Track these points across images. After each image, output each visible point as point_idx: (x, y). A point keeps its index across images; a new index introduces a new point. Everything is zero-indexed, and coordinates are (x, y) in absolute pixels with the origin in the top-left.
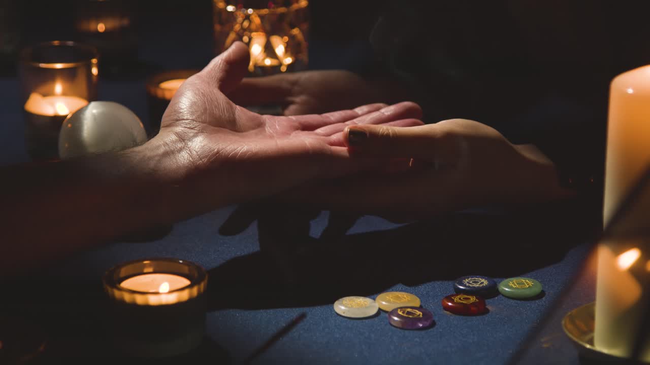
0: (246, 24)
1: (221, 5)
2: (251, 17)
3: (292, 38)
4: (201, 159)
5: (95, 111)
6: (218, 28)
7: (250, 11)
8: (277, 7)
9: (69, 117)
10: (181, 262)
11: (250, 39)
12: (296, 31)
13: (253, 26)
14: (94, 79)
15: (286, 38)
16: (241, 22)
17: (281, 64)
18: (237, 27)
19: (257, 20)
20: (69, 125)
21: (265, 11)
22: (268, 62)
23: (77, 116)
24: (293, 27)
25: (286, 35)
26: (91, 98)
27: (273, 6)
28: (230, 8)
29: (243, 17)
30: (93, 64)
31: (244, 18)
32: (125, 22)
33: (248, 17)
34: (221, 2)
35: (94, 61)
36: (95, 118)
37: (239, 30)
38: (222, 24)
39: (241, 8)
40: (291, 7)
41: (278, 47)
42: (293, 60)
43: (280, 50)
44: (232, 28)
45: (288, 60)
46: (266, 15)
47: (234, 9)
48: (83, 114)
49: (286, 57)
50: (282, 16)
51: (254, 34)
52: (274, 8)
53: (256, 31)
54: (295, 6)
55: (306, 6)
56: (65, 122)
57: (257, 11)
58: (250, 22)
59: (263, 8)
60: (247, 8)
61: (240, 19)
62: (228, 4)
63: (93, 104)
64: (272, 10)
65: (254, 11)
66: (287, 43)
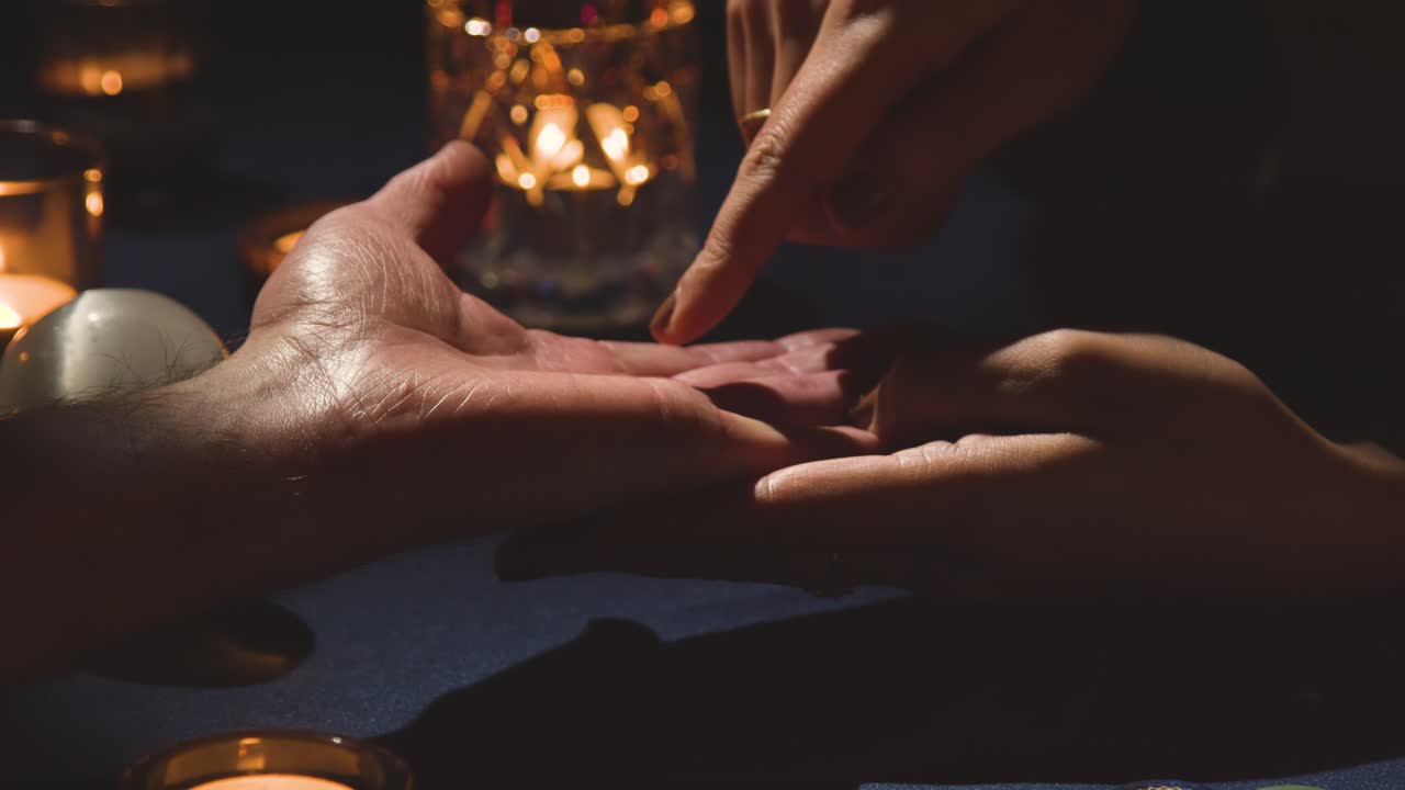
0: (520, 71)
1: (450, 18)
2: (533, 53)
3: (650, 109)
4: (362, 406)
5: (94, 317)
6: (440, 81)
7: (532, 35)
8: (609, 24)
9: (19, 335)
10: (337, 741)
11: (532, 113)
12: (661, 92)
13: (540, 78)
14: (93, 227)
15: (632, 112)
16: (503, 67)
17: (618, 185)
18: (496, 80)
19: (550, 61)
20: (23, 356)
21: (574, 35)
22: (582, 177)
23: (44, 331)
24: (652, 80)
25: (631, 103)
26: (83, 280)
27: (596, 19)
28: (476, 27)
29: (509, 52)
30: (91, 182)
31: (515, 54)
32: (181, 65)
33: (524, 52)
34: (449, 9)
35: (93, 175)
36: (95, 335)
37: (501, 88)
38: (452, 70)
39: (506, 26)
40: (647, 24)
41: (609, 135)
42: (650, 172)
43: (615, 143)
44: (481, 83)
45: (638, 174)
46: (576, 44)
47: (485, 29)
48: (63, 327)
49: (634, 165)
50: (621, 50)
51: (542, 101)
52: (597, 26)
53: (548, 91)
54: (658, 20)
55: (688, 20)
56: (11, 346)
57: (552, 36)
58: (533, 66)
59: (569, 26)
60: (523, 26)
61: (503, 58)
62: (469, 13)
63: (90, 297)
64: (593, 31)
65: (543, 36)
66: (635, 124)
